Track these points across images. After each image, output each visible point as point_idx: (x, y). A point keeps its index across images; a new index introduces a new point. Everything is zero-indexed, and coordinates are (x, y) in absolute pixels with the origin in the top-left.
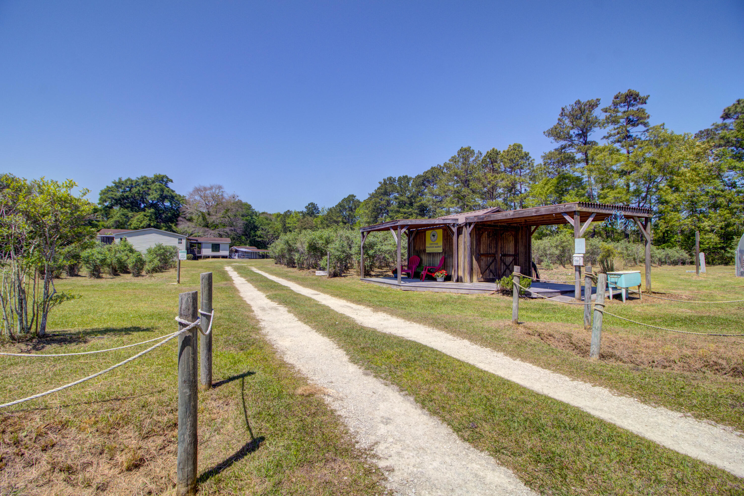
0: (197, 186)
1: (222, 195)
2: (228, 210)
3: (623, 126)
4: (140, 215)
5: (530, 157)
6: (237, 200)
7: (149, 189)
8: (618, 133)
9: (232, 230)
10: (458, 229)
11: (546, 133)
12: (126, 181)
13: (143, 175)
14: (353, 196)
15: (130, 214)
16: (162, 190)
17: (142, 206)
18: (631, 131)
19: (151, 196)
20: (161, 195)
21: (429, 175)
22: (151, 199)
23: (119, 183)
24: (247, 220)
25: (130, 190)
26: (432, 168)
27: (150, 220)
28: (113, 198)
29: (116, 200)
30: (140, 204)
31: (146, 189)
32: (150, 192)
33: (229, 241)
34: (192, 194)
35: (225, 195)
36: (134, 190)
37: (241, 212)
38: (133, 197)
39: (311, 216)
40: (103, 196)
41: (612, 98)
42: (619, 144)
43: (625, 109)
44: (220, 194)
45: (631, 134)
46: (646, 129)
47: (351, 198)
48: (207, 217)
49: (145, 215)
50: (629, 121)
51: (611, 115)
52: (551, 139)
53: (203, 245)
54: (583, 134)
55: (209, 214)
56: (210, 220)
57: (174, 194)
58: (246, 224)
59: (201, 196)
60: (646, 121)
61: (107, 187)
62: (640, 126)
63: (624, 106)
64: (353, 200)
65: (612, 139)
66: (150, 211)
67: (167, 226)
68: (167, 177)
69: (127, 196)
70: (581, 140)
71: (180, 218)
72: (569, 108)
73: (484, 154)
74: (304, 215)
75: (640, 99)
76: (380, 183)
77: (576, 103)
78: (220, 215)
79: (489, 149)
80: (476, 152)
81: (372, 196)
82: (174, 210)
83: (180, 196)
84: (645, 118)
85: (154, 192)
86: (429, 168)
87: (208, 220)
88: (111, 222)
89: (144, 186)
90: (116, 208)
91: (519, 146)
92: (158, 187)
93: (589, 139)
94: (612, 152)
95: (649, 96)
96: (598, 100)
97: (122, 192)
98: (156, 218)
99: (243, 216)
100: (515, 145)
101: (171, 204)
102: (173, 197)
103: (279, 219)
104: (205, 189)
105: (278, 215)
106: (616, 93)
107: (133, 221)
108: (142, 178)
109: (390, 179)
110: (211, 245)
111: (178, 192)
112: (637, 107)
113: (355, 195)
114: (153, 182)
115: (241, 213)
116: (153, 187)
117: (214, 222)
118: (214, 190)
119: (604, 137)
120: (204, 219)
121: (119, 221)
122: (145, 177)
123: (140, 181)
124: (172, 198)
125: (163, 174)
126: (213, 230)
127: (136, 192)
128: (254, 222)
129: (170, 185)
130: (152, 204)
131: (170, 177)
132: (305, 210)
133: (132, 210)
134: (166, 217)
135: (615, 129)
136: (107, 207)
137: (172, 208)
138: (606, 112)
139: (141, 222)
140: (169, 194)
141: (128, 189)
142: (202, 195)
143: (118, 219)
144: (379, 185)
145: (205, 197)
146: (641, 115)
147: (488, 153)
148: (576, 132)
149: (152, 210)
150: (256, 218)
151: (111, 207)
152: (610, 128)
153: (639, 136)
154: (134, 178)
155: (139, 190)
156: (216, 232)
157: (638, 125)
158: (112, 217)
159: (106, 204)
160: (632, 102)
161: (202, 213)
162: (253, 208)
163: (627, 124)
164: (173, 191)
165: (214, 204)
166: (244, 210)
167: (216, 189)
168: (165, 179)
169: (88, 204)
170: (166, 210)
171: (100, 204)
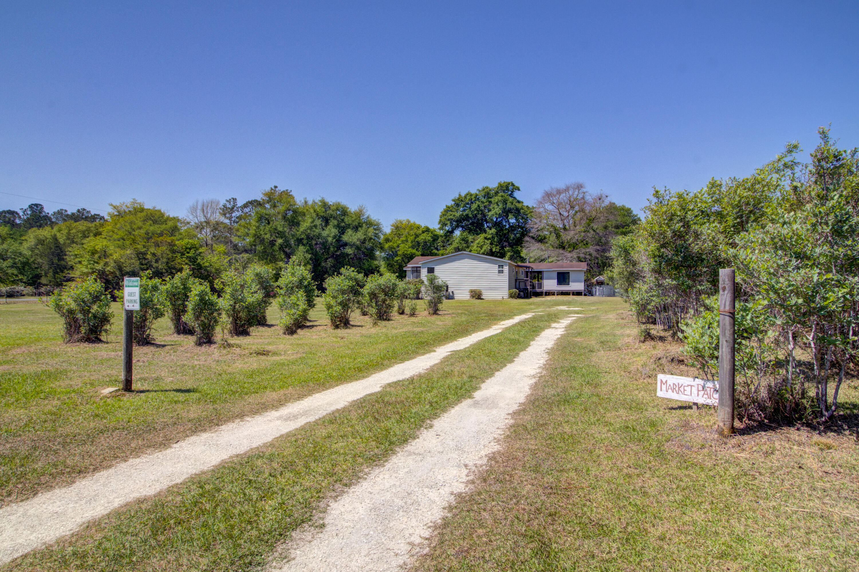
0: (547, 188)
1: (583, 198)
2: (592, 220)
4: (481, 238)
6: (606, 203)
7: (491, 202)
12: (465, 197)
13: (485, 186)
15: (470, 238)
16: (505, 202)
17: (485, 225)
19: (495, 212)
20: (504, 209)
22: (493, 216)
23: (459, 199)
25: (470, 207)
27: (491, 244)
28: (453, 220)
29: (456, 221)
30: (483, 224)
31: (487, 203)
32: (492, 206)
33: (584, 266)
34: (541, 202)
35: (589, 198)
36: (474, 206)
38: (474, 215)
40: (443, 219)
44: (581, 196)
48: (562, 232)
49: (486, 238)
53: (545, 275)
55: (565, 229)
56: (566, 237)
57: (519, 206)
59: (553, 203)
61: (446, 206)
66: (491, 232)
68: (513, 185)
69: (467, 215)
71: (527, 238)
78: (580, 228)
82: (521, 227)
83: (527, 206)
85: (496, 206)
87: (563, 237)
89: (485, 200)
90: (457, 232)
92: (501, 198)
97: (462, 210)
98: (500, 241)
101: (517, 220)
102: (518, 210)
104: (559, 192)
107: (473, 246)
108: (484, 190)
110: (555, 275)
111: (526, 203)
114: (496, 193)
115: (614, 223)
116: (495, 199)
117: (571, 240)
118: (571, 192)
120: (559, 236)
122: (487, 188)
123: (481, 194)
124: (517, 212)
125: (509, 180)
126: (570, 252)
127: (477, 209)
129: (517, 194)
130: (495, 222)
131: (516, 185)
133: (473, 233)
136: (448, 231)
137: (518, 225)
139: (481, 247)
140: (512, 207)
141: (467, 206)
142: (555, 201)
145: (559, 206)
149: (493, 231)
151: (452, 232)
154: (474, 191)
155: (479, 206)
156: (574, 254)
158: (453, 242)
159: (447, 228)
161: (556, 228)
164: (520, 202)
165: (572, 212)
166: (619, 219)
167: (574, 189)
168: (510, 188)
169: (427, 230)
170: (512, 228)
171: (441, 229)
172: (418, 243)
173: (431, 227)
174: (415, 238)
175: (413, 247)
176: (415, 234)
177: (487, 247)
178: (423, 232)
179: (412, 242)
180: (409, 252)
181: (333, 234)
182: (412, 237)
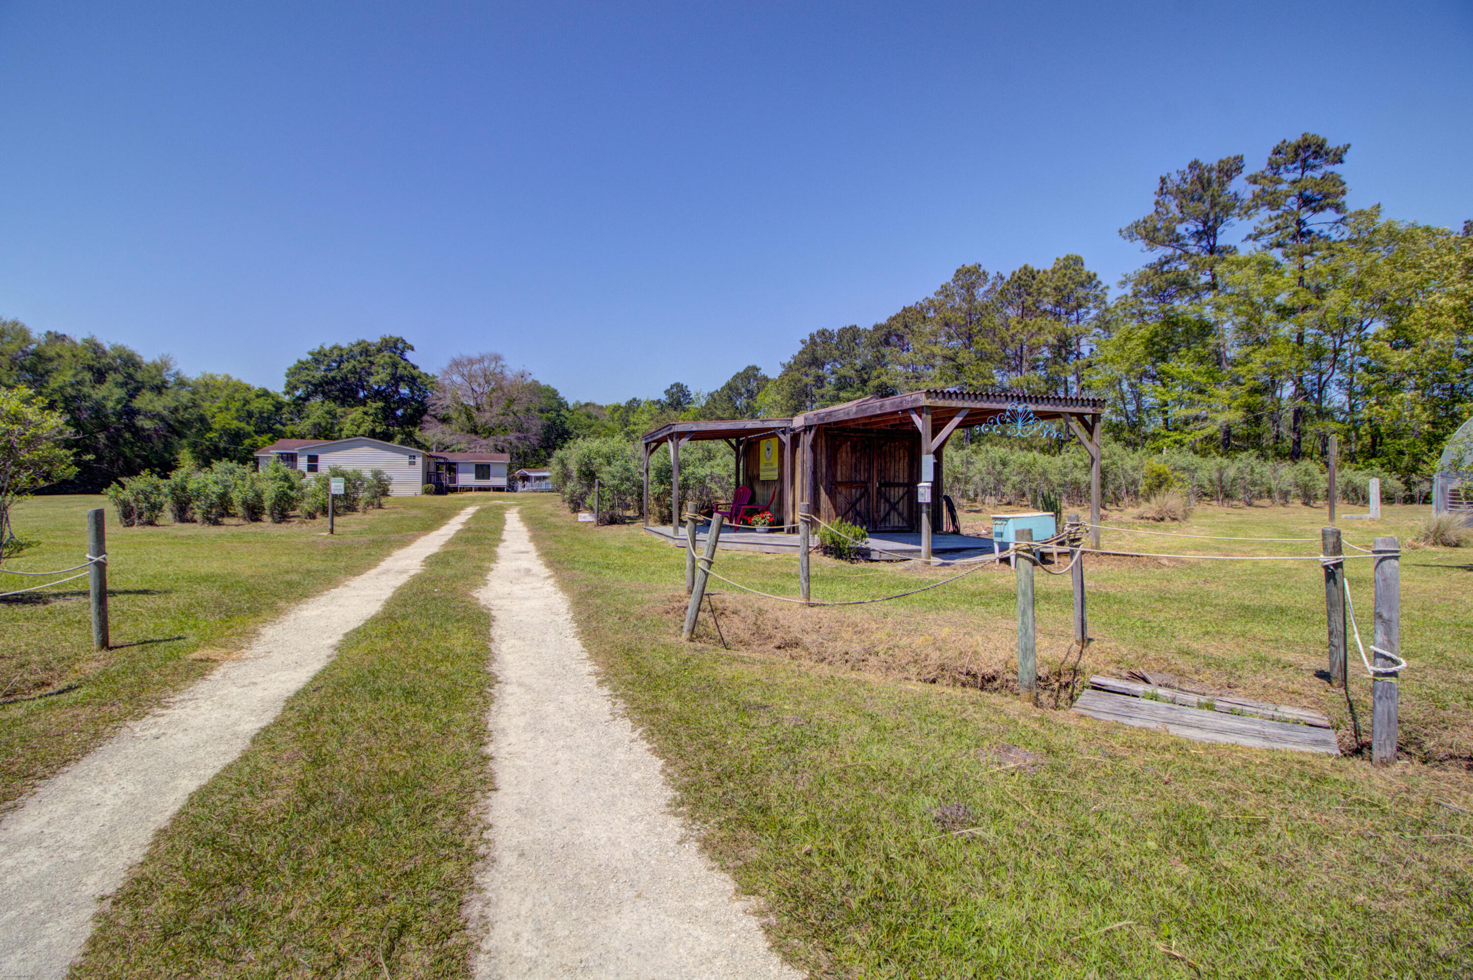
0: (456, 356)
1: (501, 373)
2: (512, 401)
3: (1290, 212)
4: (357, 413)
5: (1100, 282)
6: (529, 380)
7: (372, 363)
8: (1277, 228)
9: (519, 438)
10: (792, 438)
11: (1124, 233)
12: (331, 351)
13: (361, 338)
14: (755, 369)
15: (340, 411)
16: (395, 365)
17: (361, 394)
18: (1308, 221)
19: (377, 378)
20: (394, 375)
21: (898, 326)
22: (376, 383)
23: (319, 353)
24: (548, 419)
25: (339, 367)
26: (904, 309)
27: (374, 422)
28: (310, 382)
29: (314, 385)
30: (358, 392)
31: (366, 365)
32: (374, 369)
33: (506, 458)
34: (446, 372)
35: (508, 373)
36: (347, 366)
37: (536, 404)
38: (345, 379)
39: (675, 409)
40: (292, 380)
41: (1269, 153)
42: (1280, 250)
43: (1297, 175)
44: (498, 370)
45: (1310, 228)
46: (1340, 216)
47: (751, 374)
48: (475, 414)
49: (366, 413)
50: (1306, 201)
51: (1263, 190)
52: (1140, 244)
53: (460, 467)
54: (1208, 232)
55: (478, 409)
56: (481, 419)
57: (415, 373)
58: (549, 426)
59: (463, 375)
60: (1340, 200)
61: (299, 361)
62: (1328, 210)
63: (1295, 168)
64: (755, 376)
65: (1264, 240)
66: (374, 405)
67: (405, 433)
68: (404, 342)
69: (334, 378)
70: (1204, 243)
71: (426, 418)
72: (1176, 178)
73: (1008, 277)
74: (662, 407)
75: (1327, 154)
76: (803, 342)
77: (1190, 167)
78: (497, 410)
79: (1017, 267)
80: (992, 275)
81: (789, 368)
82: (417, 401)
83: (426, 375)
84: (1337, 195)
85: (380, 370)
86: (899, 310)
87: (476, 420)
88: (304, 426)
89: (362, 359)
90: (316, 401)
91: (1078, 261)
92: (387, 359)
93: (1221, 241)
94: (1264, 267)
95: (1349, 146)
96: (1239, 159)
97: (325, 370)
98: (386, 418)
99: (541, 411)
100: (1067, 258)
101: (412, 391)
102: (414, 379)
103: (616, 415)
104: (471, 362)
105: (617, 408)
106: (1276, 142)
107: (345, 423)
108: (359, 344)
109: (822, 333)
110: (473, 468)
111: (423, 369)
112: (1322, 171)
113: (758, 366)
114: (380, 351)
115: (538, 406)
116: (379, 359)
117: (486, 424)
118: (486, 364)
119: (1249, 237)
120: (470, 418)
121: (320, 424)
122: (364, 341)
123: (356, 350)
124: (412, 381)
125: (396, 335)
126: (485, 438)
127: (350, 371)
128: (562, 423)
129: (409, 355)
130: (377, 391)
131: (409, 342)
132: (664, 398)
133: (343, 404)
134: (404, 415)
135: (1271, 220)
136: (299, 398)
137: (413, 398)
138: (1255, 182)
139: (359, 426)
140: (406, 373)
141: (334, 364)
142: (466, 373)
143: (317, 421)
144: (801, 347)
145: (470, 378)
146: (1328, 188)
147: (1013, 274)
148: (1192, 229)
149: (380, 404)
150: (567, 414)
151: (306, 399)
152: (1263, 217)
153: (1326, 233)
154: (345, 345)
155: (354, 367)
156: (491, 442)
157: (1322, 209)
158: (308, 417)
159: (298, 393)
160: (1311, 160)
161: (466, 408)
162: (561, 395)
163: (1300, 208)
164: (415, 367)
165: (487, 389)
166: (544, 401)
167: (491, 361)
168: (400, 346)
169: (265, 394)
170: (403, 402)
171: (287, 393)
172: (250, 415)
173: (270, 390)
174: (244, 405)
175: (239, 418)
176: (244, 399)
177: (367, 426)
178: (258, 396)
179: (238, 411)
180: (233, 427)
181: (117, 397)
182: (238, 404)
